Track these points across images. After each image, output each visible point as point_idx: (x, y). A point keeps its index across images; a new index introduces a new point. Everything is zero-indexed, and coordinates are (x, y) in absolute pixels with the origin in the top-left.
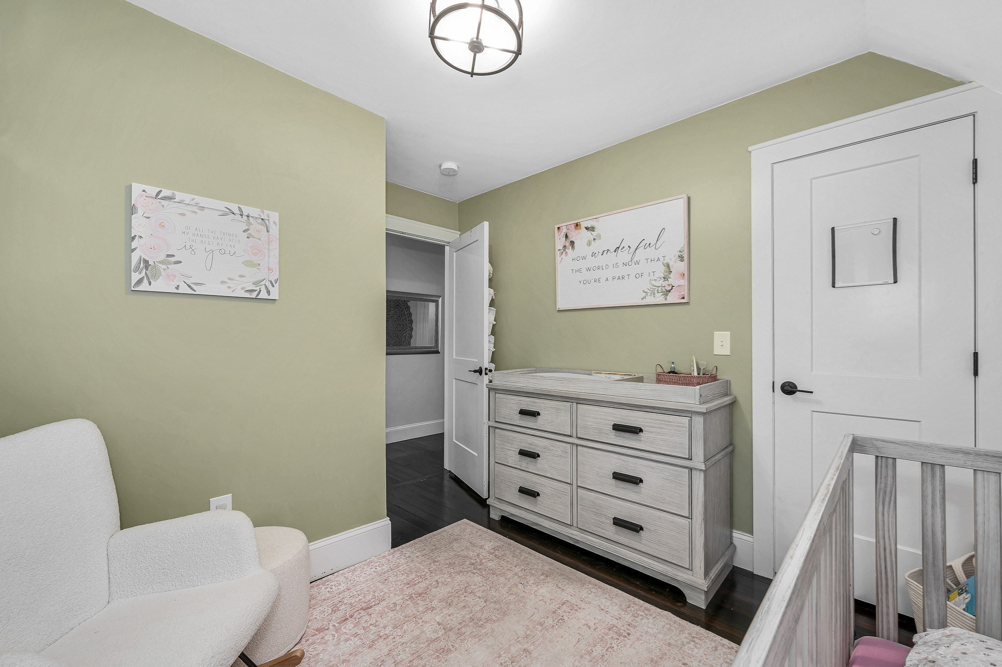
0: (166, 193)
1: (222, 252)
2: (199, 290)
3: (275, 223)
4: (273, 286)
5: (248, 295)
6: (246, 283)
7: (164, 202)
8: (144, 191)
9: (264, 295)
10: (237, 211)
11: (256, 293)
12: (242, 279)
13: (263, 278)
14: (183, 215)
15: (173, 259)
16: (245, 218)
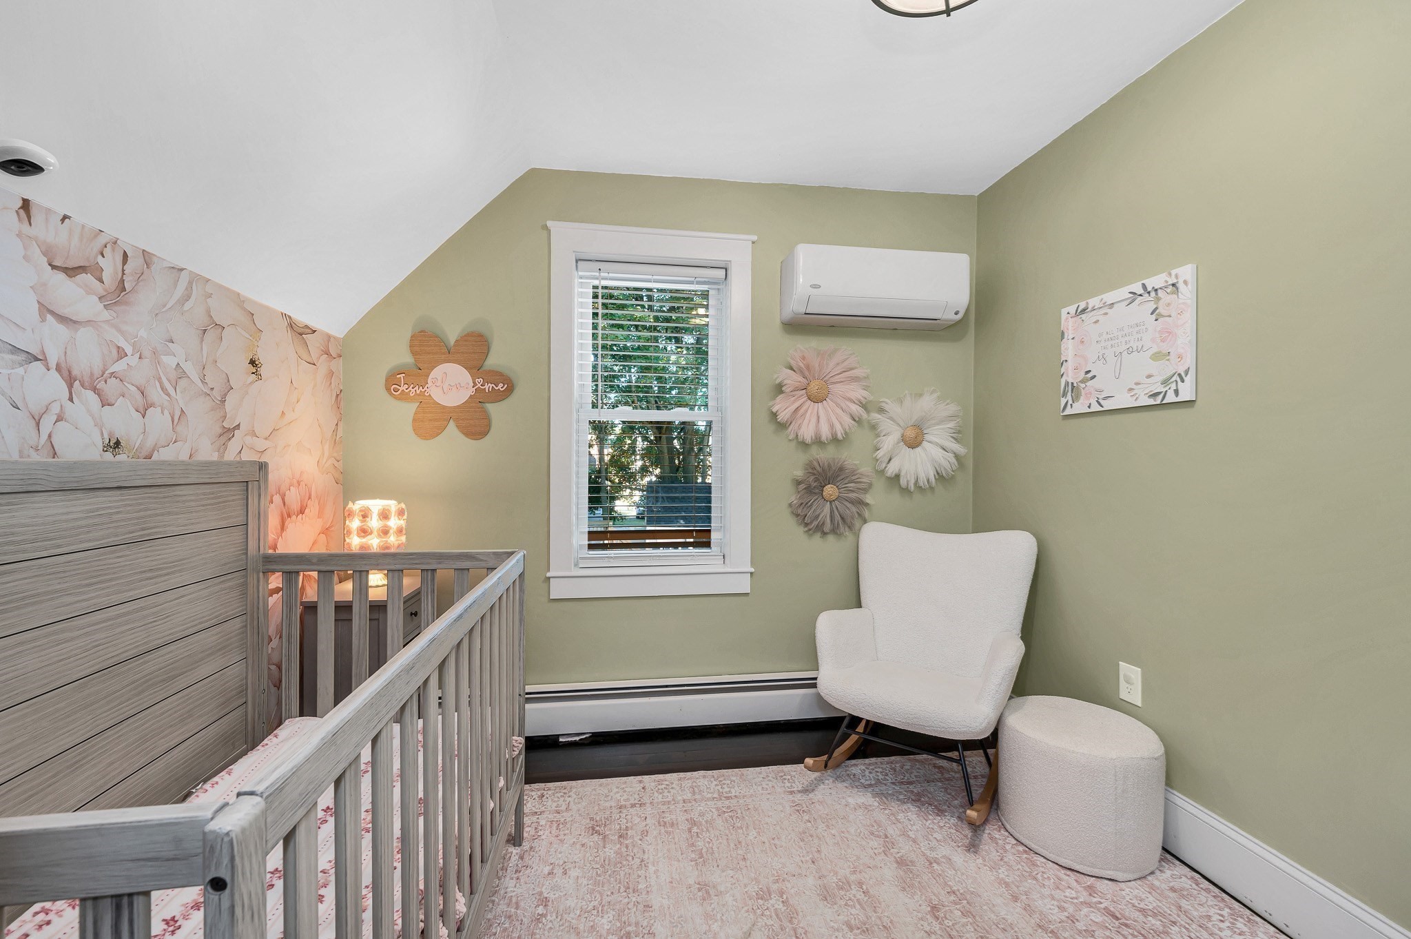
0: (1082, 305)
1: (1130, 351)
2: (1108, 405)
3: (1185, 282)
4: (1183, 381)
5: (1151, 402)
6: (1154, 384)
7: (1083, 316)
8: (1068, 313)
9: (1171, 398)
10: (1141, 291)
11: (1161, 396)
12: (1149, 380)
13: (1174, 371)
14: (1097, 322)
15: (1090, 375)
16: (1153, 294)
